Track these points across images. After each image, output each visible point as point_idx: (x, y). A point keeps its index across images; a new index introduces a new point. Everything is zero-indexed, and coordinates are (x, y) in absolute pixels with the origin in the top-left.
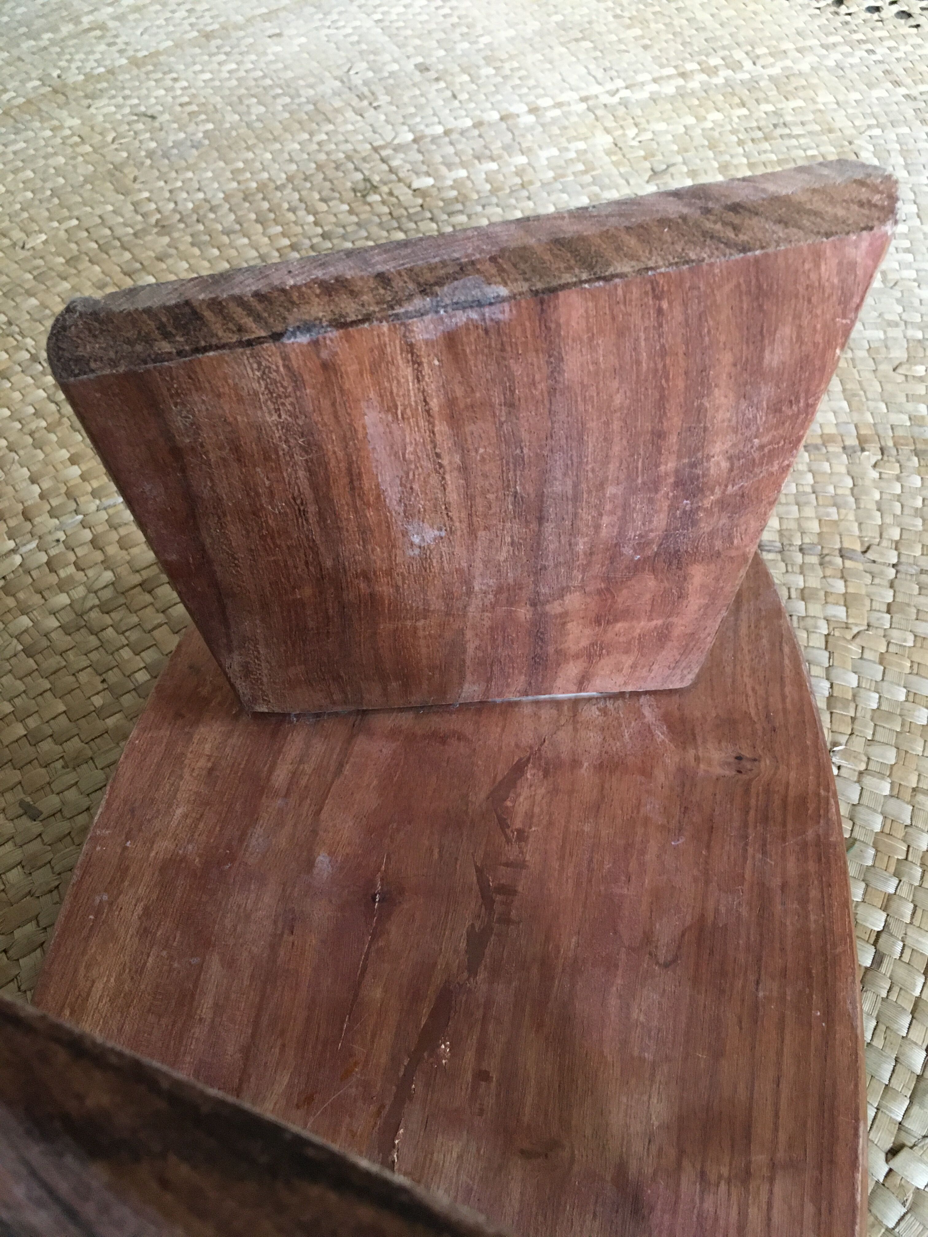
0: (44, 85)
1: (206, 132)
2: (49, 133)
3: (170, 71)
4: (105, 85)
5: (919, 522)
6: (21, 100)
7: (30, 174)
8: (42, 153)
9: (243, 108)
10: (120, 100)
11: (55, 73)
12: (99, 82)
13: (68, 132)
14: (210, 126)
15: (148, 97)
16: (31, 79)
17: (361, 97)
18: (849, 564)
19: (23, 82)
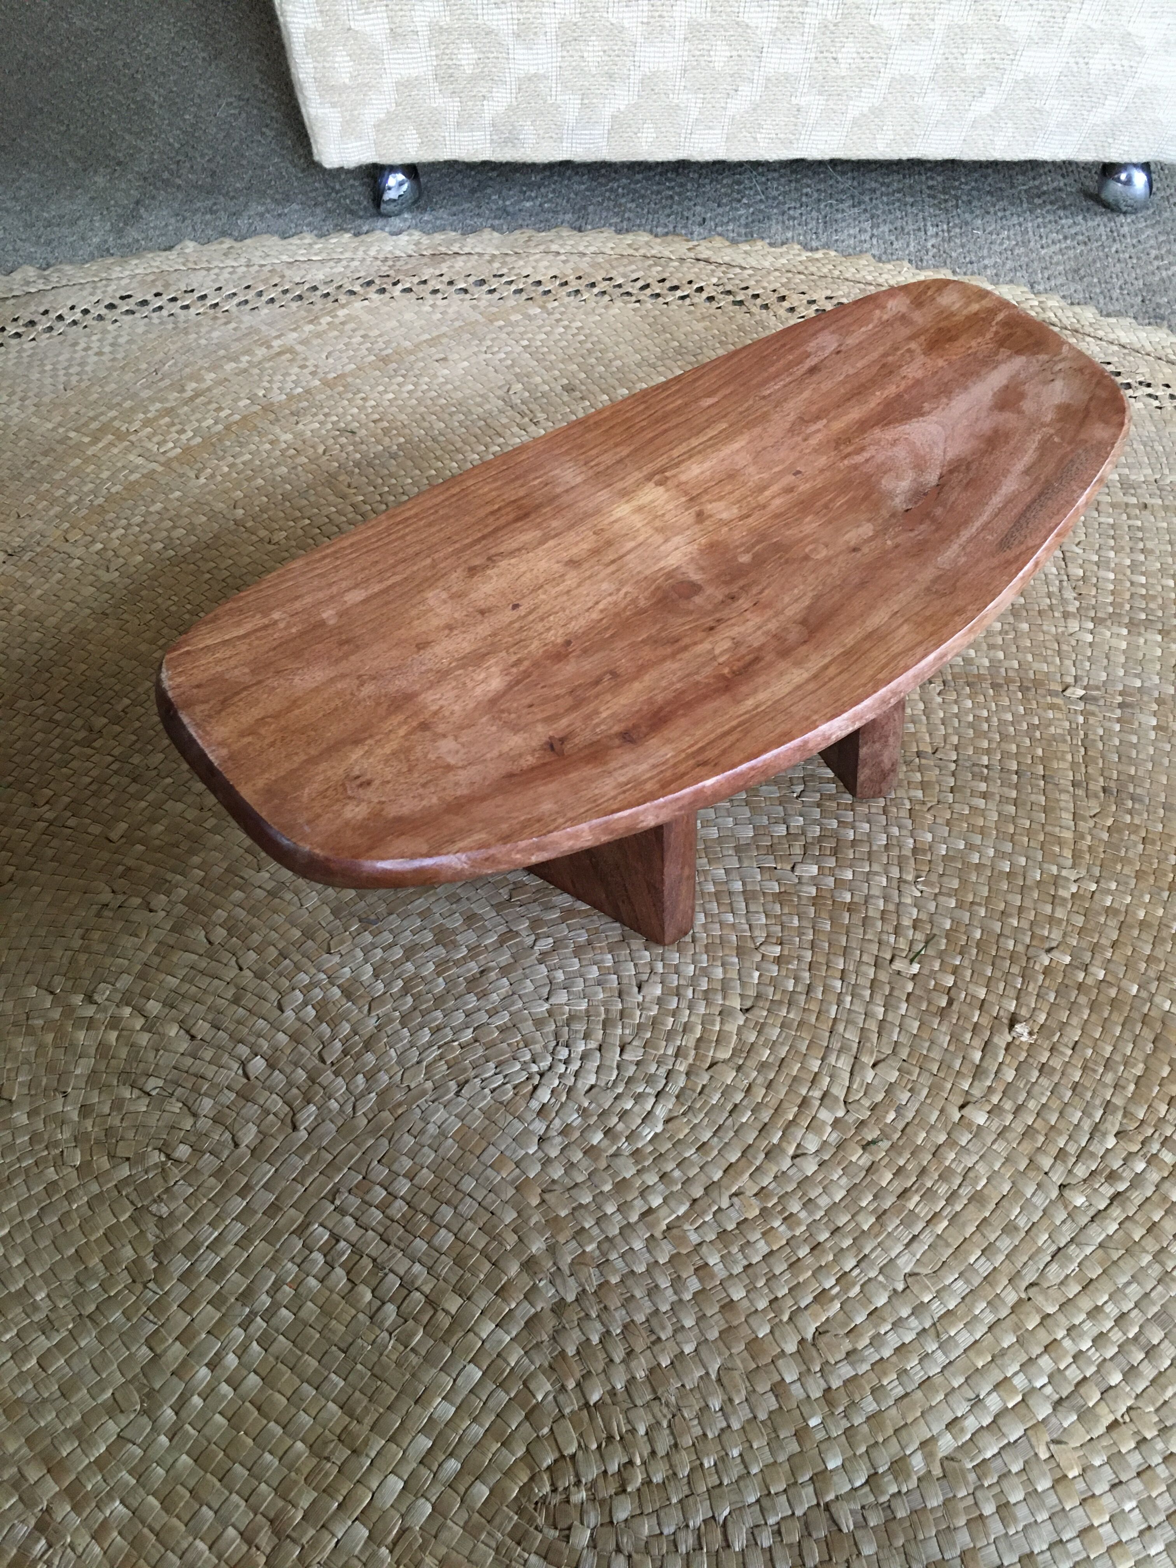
0: (253, 403)
1: (399, 445)
2: (268, 446)
3: (359, 391)
4: (306, 404)
5: (971, 731)
6: (237, 417)
7: (260, 482)
8: (266, 464)
9: (426, 424)
10: (321, 418)
11: (261, 393)
12: (299, 401)
13: (284, 446)
14: (402, 440)
15: (345, 414)
16: (240, 399)
17: (522, 415)
18: (923, 761)
19: (235, 400)
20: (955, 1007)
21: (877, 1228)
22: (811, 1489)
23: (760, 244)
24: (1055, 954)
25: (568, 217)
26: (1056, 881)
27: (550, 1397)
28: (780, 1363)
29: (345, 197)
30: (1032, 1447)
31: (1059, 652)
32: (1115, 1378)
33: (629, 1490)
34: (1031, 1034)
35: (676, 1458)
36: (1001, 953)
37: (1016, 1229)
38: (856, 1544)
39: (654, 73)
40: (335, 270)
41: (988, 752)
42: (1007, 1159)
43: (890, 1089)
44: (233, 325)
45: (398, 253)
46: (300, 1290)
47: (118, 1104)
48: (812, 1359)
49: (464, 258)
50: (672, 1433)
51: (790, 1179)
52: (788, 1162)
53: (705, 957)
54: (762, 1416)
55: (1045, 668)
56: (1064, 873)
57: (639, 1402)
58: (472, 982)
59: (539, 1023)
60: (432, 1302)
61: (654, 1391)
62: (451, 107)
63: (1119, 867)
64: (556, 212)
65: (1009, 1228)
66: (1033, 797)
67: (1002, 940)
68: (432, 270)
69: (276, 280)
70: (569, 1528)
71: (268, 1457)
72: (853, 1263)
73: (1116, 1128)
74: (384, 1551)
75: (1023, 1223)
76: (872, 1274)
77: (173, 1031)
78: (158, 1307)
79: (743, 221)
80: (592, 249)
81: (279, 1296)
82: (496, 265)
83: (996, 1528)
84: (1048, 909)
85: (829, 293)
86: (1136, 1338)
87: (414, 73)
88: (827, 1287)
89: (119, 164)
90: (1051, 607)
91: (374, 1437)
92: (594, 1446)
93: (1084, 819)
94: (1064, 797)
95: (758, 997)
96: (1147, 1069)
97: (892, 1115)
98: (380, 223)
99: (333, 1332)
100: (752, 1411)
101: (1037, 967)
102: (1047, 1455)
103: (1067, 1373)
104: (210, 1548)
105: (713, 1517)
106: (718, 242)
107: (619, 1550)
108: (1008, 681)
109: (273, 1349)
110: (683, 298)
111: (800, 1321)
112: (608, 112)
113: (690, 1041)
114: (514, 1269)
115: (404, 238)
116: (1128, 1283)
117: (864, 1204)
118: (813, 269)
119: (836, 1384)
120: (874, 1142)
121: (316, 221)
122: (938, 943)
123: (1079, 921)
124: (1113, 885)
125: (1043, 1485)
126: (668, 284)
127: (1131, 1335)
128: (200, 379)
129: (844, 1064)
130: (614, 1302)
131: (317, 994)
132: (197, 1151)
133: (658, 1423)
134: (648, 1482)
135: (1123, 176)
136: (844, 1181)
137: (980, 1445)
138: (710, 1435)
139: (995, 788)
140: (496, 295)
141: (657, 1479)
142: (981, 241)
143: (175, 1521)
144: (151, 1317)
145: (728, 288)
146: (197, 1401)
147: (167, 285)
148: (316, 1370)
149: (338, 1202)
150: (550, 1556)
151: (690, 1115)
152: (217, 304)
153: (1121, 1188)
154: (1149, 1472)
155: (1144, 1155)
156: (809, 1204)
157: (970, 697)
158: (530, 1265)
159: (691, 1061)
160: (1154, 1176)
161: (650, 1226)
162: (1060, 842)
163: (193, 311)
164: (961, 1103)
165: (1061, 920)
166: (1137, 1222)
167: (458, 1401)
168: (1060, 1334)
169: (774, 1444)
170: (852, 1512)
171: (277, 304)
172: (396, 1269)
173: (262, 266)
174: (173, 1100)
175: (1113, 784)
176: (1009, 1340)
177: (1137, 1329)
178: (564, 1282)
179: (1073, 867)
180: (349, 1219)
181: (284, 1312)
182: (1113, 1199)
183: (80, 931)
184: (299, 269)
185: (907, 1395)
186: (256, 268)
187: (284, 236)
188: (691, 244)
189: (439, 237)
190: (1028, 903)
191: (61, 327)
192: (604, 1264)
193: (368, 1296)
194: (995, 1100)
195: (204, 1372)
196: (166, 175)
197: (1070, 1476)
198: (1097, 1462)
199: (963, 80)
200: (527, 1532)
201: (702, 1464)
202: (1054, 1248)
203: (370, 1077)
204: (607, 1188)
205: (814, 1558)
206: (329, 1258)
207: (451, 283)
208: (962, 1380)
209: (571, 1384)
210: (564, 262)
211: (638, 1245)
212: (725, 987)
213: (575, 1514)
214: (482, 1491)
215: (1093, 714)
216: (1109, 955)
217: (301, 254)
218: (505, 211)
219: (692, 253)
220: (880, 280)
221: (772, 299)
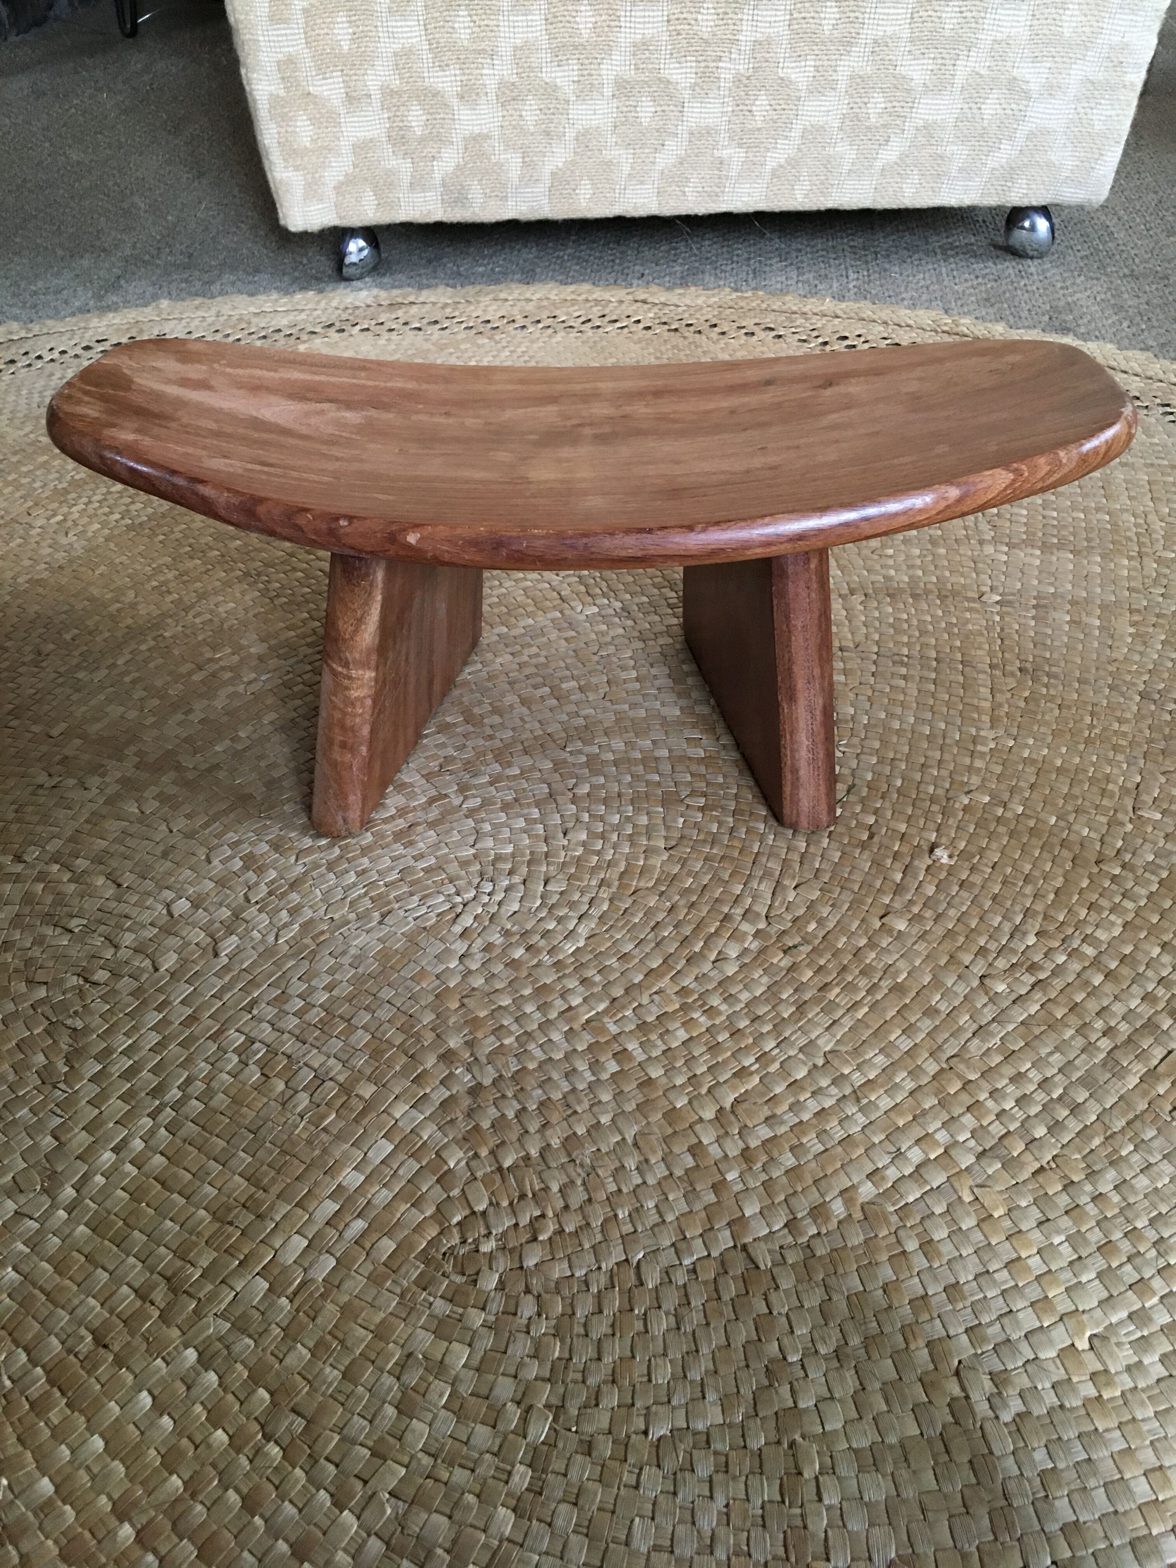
5: (892, 630)
20: (876, 839)
21: (798, 1015)
22: (727, 1233)
23: (693, 289)
24: (976, 796)
25: (517, 277)
26: (975, 740)
27: (463, 1163)
28: (698, 1128)
29: (311, 269)
30: (956, 1191)
31: (975, 570)
32: (1040, 1131)
33: (541, 1238)
34: (950, 857)
35: (588, 1209)
36: (921, 796)
37: (937, 1011)
38: (774, 1279)
39: (587, 130)
40: (299, 318)
41: (908, 644)
42: (927, 957)
43: (811, 906)
45: (358, 304)
46: (213, 1084)
47: (39, 941)
48: (730, 1123)
49: (419, 306)
50: (587, 1190)
51: (710, 979)
52: (710, 966)
53: (630, 808)
54: (678, 1172)
55: (962, 581)
56: (982, 733)
57: (553, 1164)
58: (398, 836)
59: (464, 864)
60: (346, 1089)
61: (569, 1155)
62: (404, 168)
63: (1036, 728)
64: (506, 273)
65: (931, 1012)
66: (952, 678)
67: (922, 786)
68: (388, 315)
69: (244, 326)
70: (477, 1274)
71: (169, 1223)
72: (773, 1044)
73: (1037, 927)
74: (284, 1301)
75: (944, 1007)
76: (792, 1053)
77: (100, 881)
78: (66, 1104)
79: (678, 275)
80: (538, 296)
81: (190, 1090)
82: (449, 310)
83: (920, 1262)
84: (967, 761)
85: (757, 321)
86: (1060, 1098)
87: (369, 135)
88: (746, 1064)
89: (104, 250)
90: (967, 537)
91: (278, 1202)
92: (505, 1203)
93: (1001, 691)
94: (981, 676)
95: (682, 837)
96: (1066, 880)
97: (812, 926)
98: (345, 284)
99: (244, 1117)
100: (668, 1168)
101: (957, 805)
102: (972, 1198)
103: (991, 1128)
104: (102, 1305)
105: (627, 1260)
106: (654, 288)
107: (528, 1291)
108: (927, 592)
109: (182, 1133)
110: (622, 328)
111: (718, 1093)
112: (547, 169)
113: (613, 875)
114: (430, 1061)
115: (364, 294)
116: (1051, 1054)
117: (784, 996)
118: (743, 304)
119: (754, 1143)
120: (795, 947)
121: (284, 285)
122: (859, 791)
123: (998, 769)
124: (1031, 741)
125: (967, 1223)
126: (607, 319)
127: (1055, 1096)
129: (766, 888)
130: (530, 1083)
131: (246, 849)
132: (116, 975)
133: (572, 1182)
134: (561, 1231)
135: (1027, 224)
136: (765, 980)
137: (902, 1191)
138: (625, 1190)
139: (915, 673)
140: (448, 331)
141: (569, 1228)
142: (899, 282)
143: (67, 1282)
144: (59, 1112)
145: (663, 321)
146: (99, 1180)
147: (141, 331)
148: (224, 1149)
149: (255, 1012)
150: (457, 1298)
151: (611, 932)
153: (1042, 976)
154: (1078, 1210)
155: (1065, 950)
156: (729, 999)
157: (890, 604)
158: (448, 1057)
159: (614, 889)
160: (1076, 966)
161: (569, 1021)
162: (977, 708)
164: (882, 913)
165: (980, 769)
166: (1058, 1003)
167: (368, 1172)
168: (983, 1096)
169: (691, 1196)
170: (769, 1251)
172: (310, 1063)
173: (230, 316)
174: (95, 935)
175: (1028, 665)
176: (929, 1102)
177: (1061, 1091)
178: (481, 1069)
179: (992, 728)
180: (265, 1025)
181: (194, 1102)
182: (1033, 986)
183: (15, 807)
184: (265, 317)
185: (826, 1150)
186: (225, 317)
187: (252, 295)
188: (630, 290)
189: (395, 292)
190: (947, 756)
191: (39, 364)
192: (522, 1055)
193: (281, 1086)
194: (916, 910)
195: (108, 1157)
196: (147, 258)
197: (996, 1215)
198: (1024, 1204)
199: (868, 128)
200: (434, 1277)
201: (616, 1216)
202: (975, 1027)
203: (294, 912)
204: (527, 992)
205: (730, 1292)
206: (243, 1057)
207: (406, 324)
208: (883, 1137)
209: (484, 1152)
210: (512, 306)
211: (556, 1037)
212: (649, 832)
213: (484, 1262)
214: (388, 1246)
215: (1008, 613)
216: (1027, 795)
217: (268, 308)
218: (459, 274)
219: (630, 297)
220: (805, 310)
221: (705, 327)
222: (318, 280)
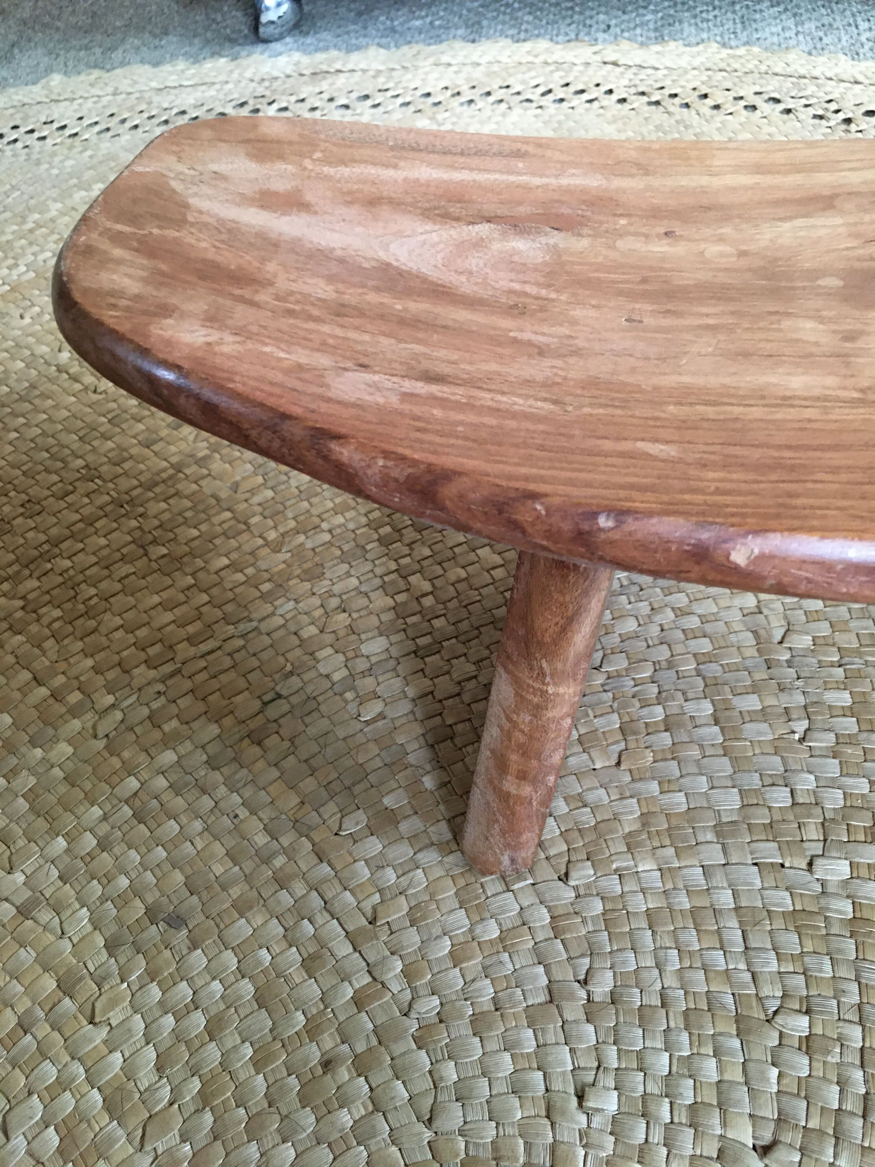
23: (672, 45)
25: (460, 32)
29: (225, 28)
40: (208, 95)
44: (89, 153)
45: (275, 74)
49: (347, 75)
53: (685, 1037)
64: (448, 28)
68: (310, 89)
69: (143, 107)
79: (651, 26)
80: (486, 58)
82: (381, 79)
85: (758, 89)
95: (781, 1121)
98: (261, 47)
106: (625, 45)
110: (590, 101)
115: (282, 60)
118: (736, 66)
121: (194, 50)
126: (572, 89)
128: (42, 209)
140: (381, 109)
145: (641, 90)
147: (26, 118)
152: (76, 134)
163: (49, 142)
171: (140, 130)
173: (130, 94)
184: (168, 93)
186: (123, 96)
187: (156, 64)
188: (596, 48)
189: (320, 56)
196: (47, 19)
207: (331, 100)
210: (456, 72)
212: (723, 1099)
217: (172, 80)
218: (393, 30)
219: (598, 58)
220: (815, 73)
221: (692, 98)
222: (232, 41)
